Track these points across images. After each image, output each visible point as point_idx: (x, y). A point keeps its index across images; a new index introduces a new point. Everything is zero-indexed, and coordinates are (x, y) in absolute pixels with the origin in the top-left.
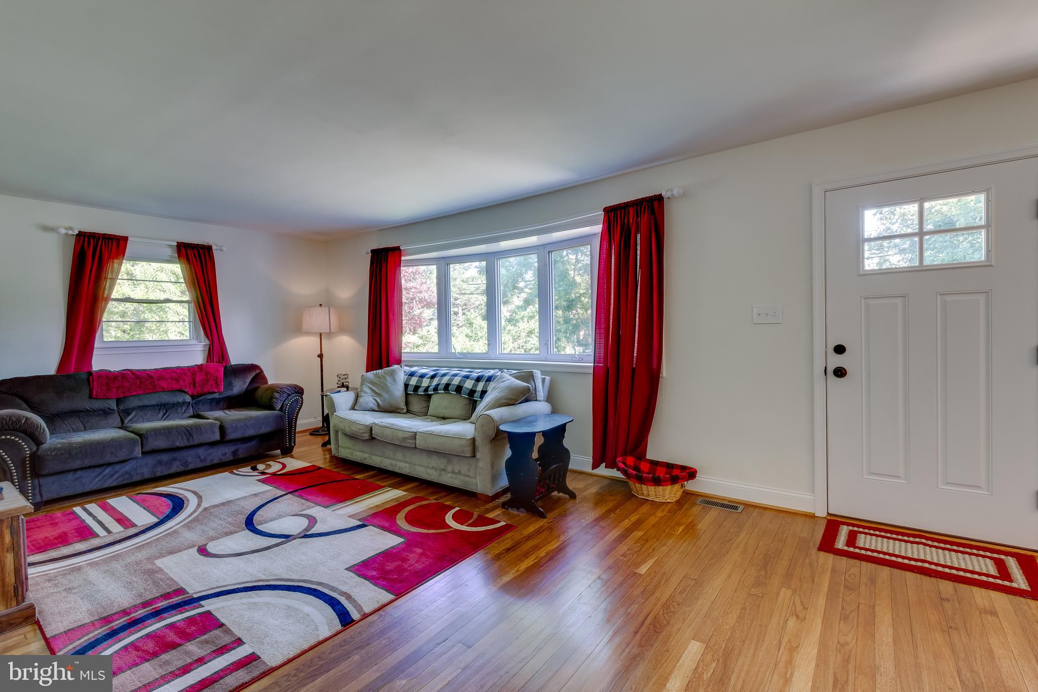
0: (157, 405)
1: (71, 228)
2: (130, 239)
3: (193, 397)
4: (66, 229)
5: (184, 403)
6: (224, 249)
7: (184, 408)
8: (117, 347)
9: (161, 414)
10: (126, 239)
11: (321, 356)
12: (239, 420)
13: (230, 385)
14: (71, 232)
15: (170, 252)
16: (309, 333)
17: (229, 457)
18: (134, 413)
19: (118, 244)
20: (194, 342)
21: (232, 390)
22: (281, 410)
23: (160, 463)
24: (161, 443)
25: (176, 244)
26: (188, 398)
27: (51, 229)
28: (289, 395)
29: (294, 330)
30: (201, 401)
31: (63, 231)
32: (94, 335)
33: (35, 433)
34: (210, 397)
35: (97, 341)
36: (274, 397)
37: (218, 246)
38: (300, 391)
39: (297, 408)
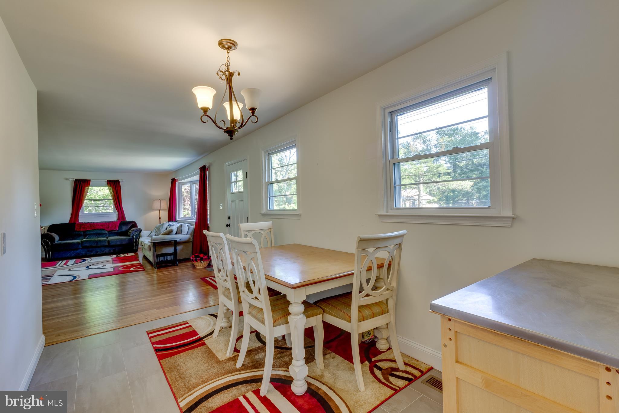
0: (96, 233)
1: (73, 179)
3: (109, 232)
4: (72, 179)
5: (105, 233)
6: (124, 181)
7: (105, 235)
8: (90, 215)
9: (97, 236)
10: (90, 181)
11: (160, 218)
12: (115, 239)
13: (121, 228)
14: (73, 180)
15: (106, 183)
16: (156, 210)
17: (112, 251)
18: (88, 236)
19: (87, 182)
20: (114, 213)
21: (122, 229)
22: (132, 237)
23: (89, 251)
24: (87, 244)
25: (106, 181)
26: (106, 232)
27: (67, 179)
28: (135, 232)
29: (150, 208)
30: (111, 233)
31: (71, 180)
32: (79, 211)
33: (53, 239)
34: (114, 232)
35: (80, 213)
36: (130, 233)
37: (121, 180)
38: (140, 230)
39: (139, 236)
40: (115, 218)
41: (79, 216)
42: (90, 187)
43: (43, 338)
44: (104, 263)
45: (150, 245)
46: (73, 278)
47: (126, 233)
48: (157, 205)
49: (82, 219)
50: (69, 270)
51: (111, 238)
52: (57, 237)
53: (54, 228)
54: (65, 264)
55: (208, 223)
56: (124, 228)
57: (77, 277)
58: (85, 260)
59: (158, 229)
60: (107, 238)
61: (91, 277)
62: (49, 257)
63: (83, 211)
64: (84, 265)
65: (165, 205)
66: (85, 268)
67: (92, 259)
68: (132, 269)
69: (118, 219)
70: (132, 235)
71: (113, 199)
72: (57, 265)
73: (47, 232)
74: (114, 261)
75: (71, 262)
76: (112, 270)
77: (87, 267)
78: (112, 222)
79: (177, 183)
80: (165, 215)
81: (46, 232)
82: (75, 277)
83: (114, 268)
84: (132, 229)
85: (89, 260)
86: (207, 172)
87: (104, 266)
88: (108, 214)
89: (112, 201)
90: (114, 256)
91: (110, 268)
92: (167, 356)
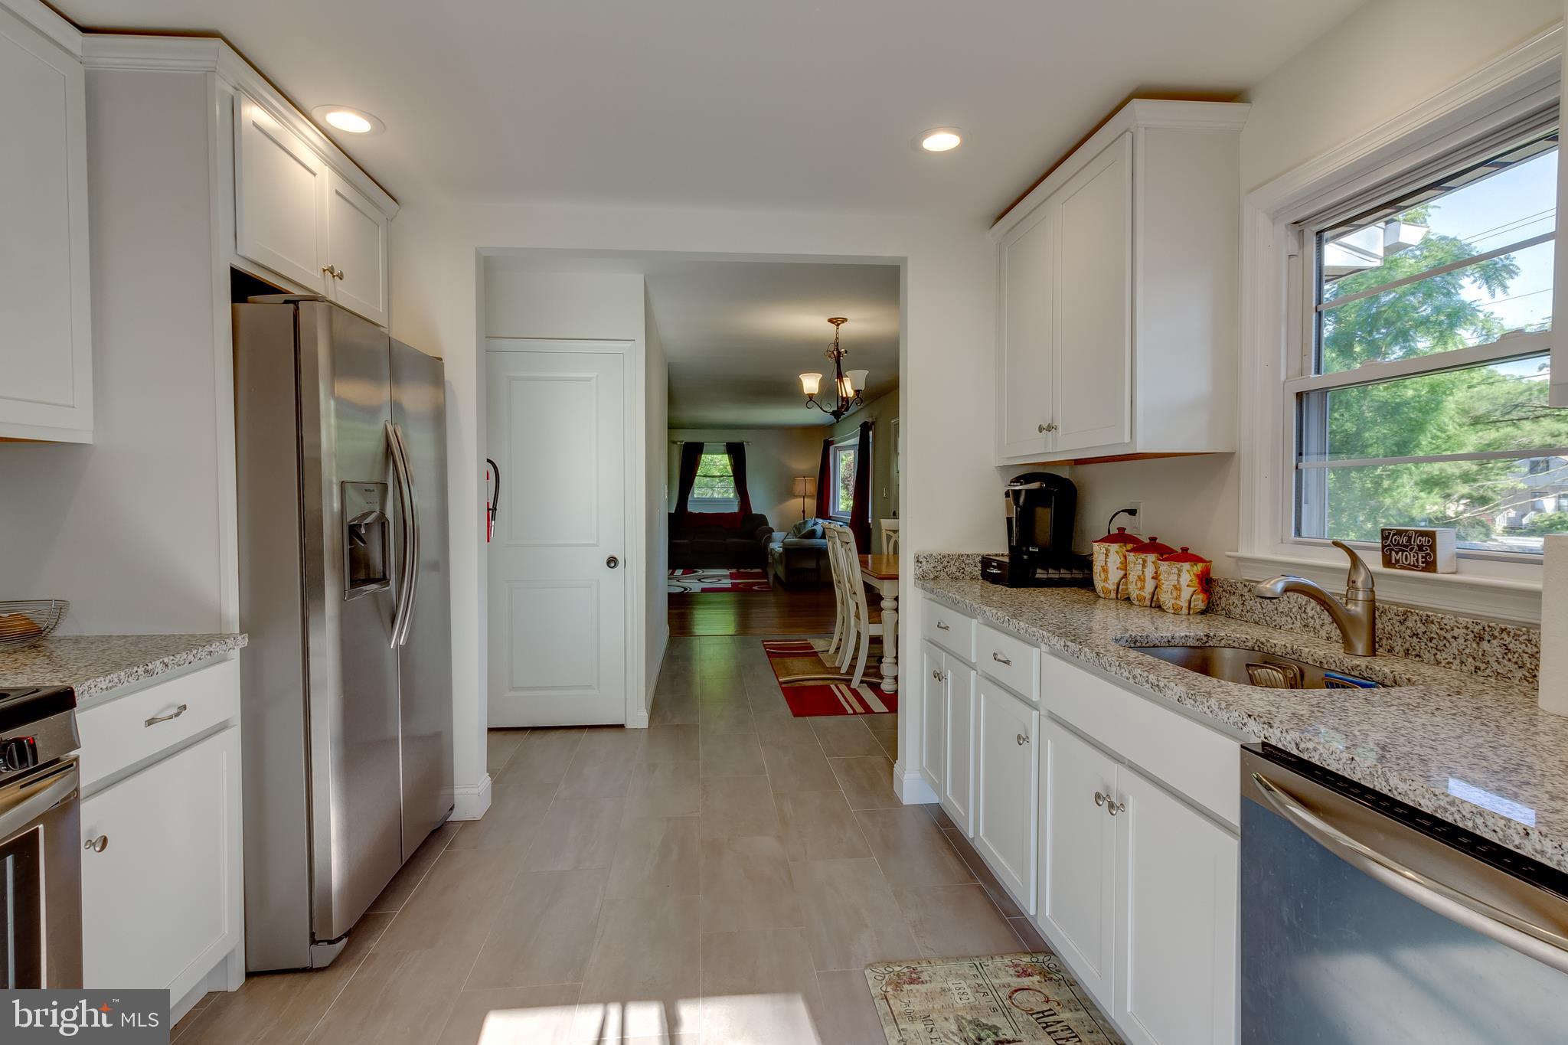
0: (710, 532)
2: (705, 444)
3: (726, 529)
4: (683, 442)
7: (721, 535)
8: (702, 501)
9: (711, 537)
10: (703, 444)
11: (804, 512)
12: (734, 543)
13: (744, 525)
14: (684, 444)
15: (724, 448)
16: (799, 496)
18: (699, 535)
19: (700, 447)
20: (735, 499)
21: (745, 527)
22: (760, 540)
23: (700, 558)
24: (699, 548)
25: (726, 444)
26: (723, 530)
28: (764, 532)
29: (790, 494)
30: (730, 533)
31: (682, 444)
32: (689, 494)
34: (734, 530)
35: (690, 497)
36: (757, 533)
37: (746, 442)
38: (771, 530)
39: (768, 539)
40: (736, 509)
41: (689, 502)
42: (704, 456)
43: (667, 630)
44: (720, 578)
45: (781, 553)
46: (684, 589)
47: (750, 534)
48: (799, 487)
49: (692, 508)
50: (678, 581)
51: (729, 540)
54: (672, 574)
55: (870, 521)
56: (748, 527)
57: (689, 589)
58: (697, 572)
59: (798, 529)
60: (725, 540)
61: (704, 590)
63: (693, 493)
64: (697, 577)
65: (811, 487)
66: (697, 581)
67: (705, 571)
68: (756, 588)
69: (741, 509)
70: (759, 537)
71: (733, 476)
74: (732, 576)
75: (679, 572)
76: (730, 587)
77: (699, 580)
78: (731, 514)
79: (832, 448)
80: (811, 504)
82: (686, 589)
83: (733, 584)
84: (760, 528)
85: (701, 573)
86: (871, 433)
87: (720, 580)
88: (726, 501)
89: (732, 478)
90: (734, 571)
91: (727, 583)
92: (777, 657)
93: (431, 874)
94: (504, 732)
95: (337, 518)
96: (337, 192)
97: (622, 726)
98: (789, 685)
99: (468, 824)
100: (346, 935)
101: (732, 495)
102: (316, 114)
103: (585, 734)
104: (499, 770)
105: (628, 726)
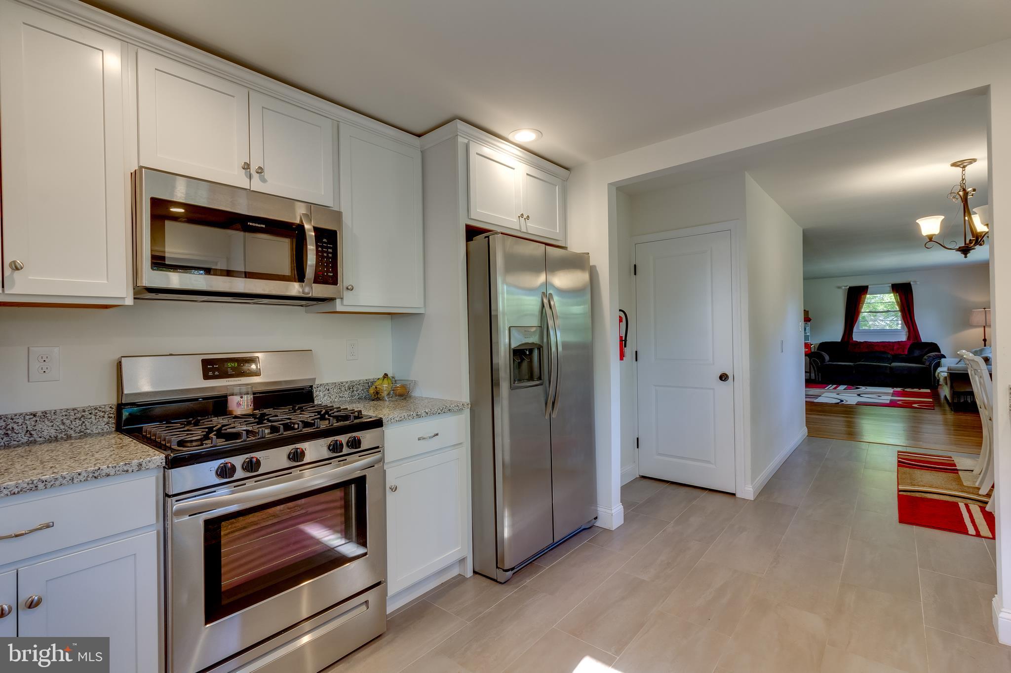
0: (875, 357)
1: (846, 286)
2: (869, 286)
3: (893, 355)
4: (845, 287)
5: (888, 358)
6: (918, 283)
7: (887, 360)
8: (867, 332)
9: (876, 361)
10: (867, 287)
11: (985, 340)
12: (901, 366)
13: (912, 352)
14: (846, 288)
15: (889, 289)
16: (977, 326)
18: (864, 359)
19: (864, 289)
20: (902, 330)
21: (913, 354)
22: (929, 365)
24: (862, 369)
25: (891, 285)
26: (889, 356)
27: (839, 287)
28: (935, 359)
30: (896, 358)
31: (843, 288)
32: (853, 327)
33: (822, 359)
34: (901, 357)
35: (855, 330)
36: (925, 359)
37: (913, 282)
38: (943, 356)
39: (938, 365)
40: (903, 338)
41: (854, 333)
42: (868, 296)
43: (805, 430)
44: (880, 394)
45: (946, 377)
46: (840, 401)
47: (918, 360)
48: (978, 318)
49: (857, 337)
50: (838, 394)
51: (894, 364)
52: (827, 358)
53: (824, 346)
54: (835, 388)
56: (917, 353)
57: (845, 401)
58: (859, 388)
60: (890, 364)
61: (859, 404)
62: (819, 378)
63: (858, 327)
64: (855, 392)
66: (856, 395)
67: (866, 388)
69: (909, 338)
70: (927, 363)
71: (900, 311)
72: (826, 388)
73: (818, 350)
74: (895, 394)
75: (842, 387)
76: (888, 402)
77: (859, 395)
78: (898, 342)
81: (816, 351)
82: (842, 401)
83: (891, 400)
84: (928, 355)
85: (863, 389)
87: (879, 396)
88: (895, 332)
89: (900, 314)
90: (899, 389)
91: (886, 399)
92: (906, 467)
93: (572, 553)
94: (653, 481)
95: (507, 346)
96: (527, 174)
97: (734, 494)
98: (909, 494)
99: (606, 530)
100: (512, 569)
101: (899, 327)
102: (510, 137)
103: (705, 493)
104: (638, 503)
105: (738, 495)
